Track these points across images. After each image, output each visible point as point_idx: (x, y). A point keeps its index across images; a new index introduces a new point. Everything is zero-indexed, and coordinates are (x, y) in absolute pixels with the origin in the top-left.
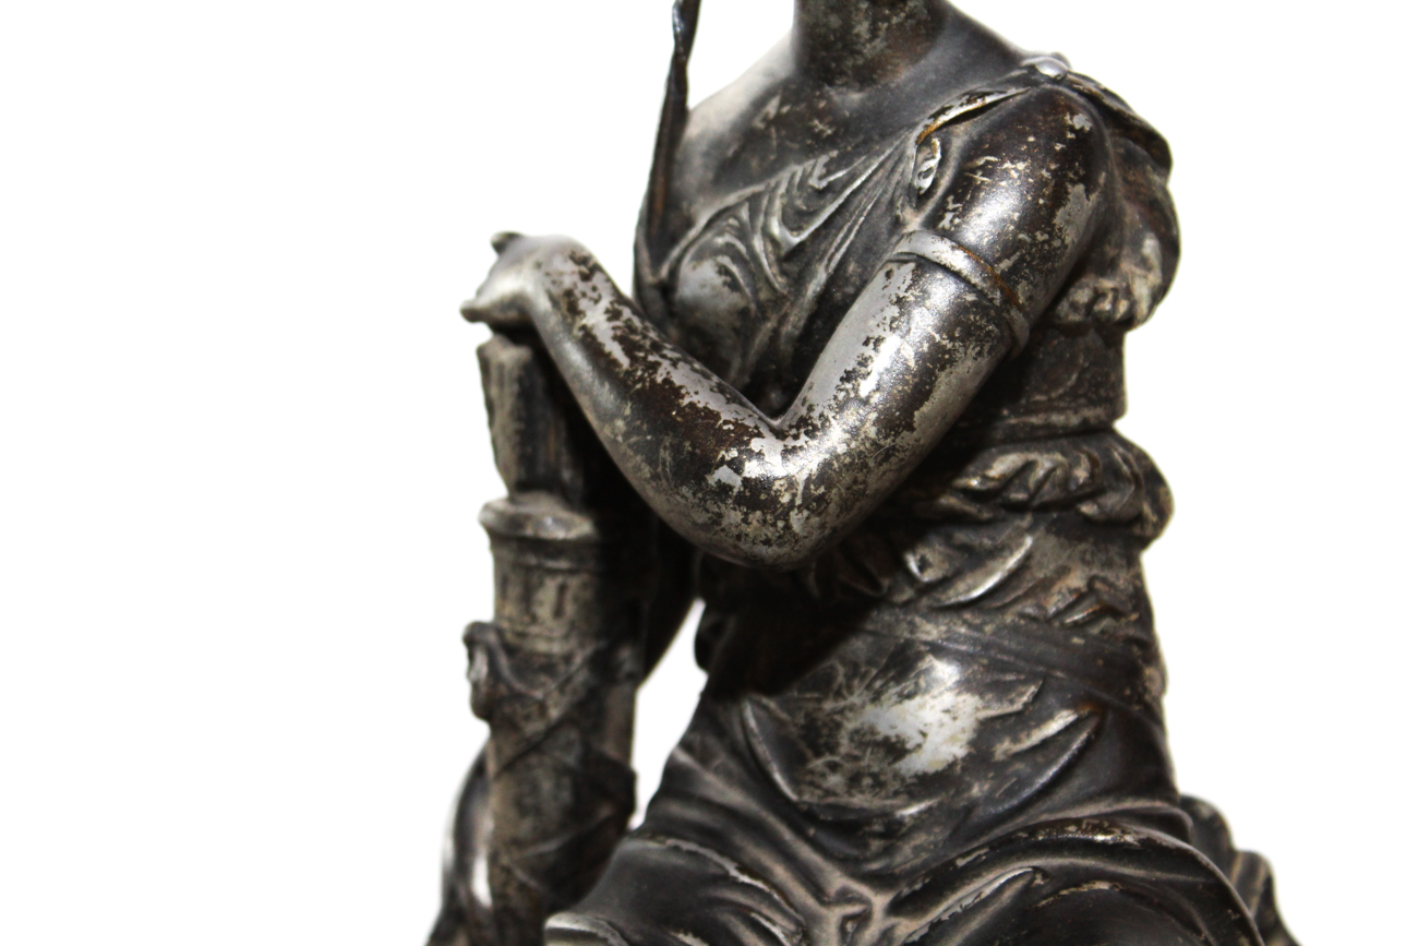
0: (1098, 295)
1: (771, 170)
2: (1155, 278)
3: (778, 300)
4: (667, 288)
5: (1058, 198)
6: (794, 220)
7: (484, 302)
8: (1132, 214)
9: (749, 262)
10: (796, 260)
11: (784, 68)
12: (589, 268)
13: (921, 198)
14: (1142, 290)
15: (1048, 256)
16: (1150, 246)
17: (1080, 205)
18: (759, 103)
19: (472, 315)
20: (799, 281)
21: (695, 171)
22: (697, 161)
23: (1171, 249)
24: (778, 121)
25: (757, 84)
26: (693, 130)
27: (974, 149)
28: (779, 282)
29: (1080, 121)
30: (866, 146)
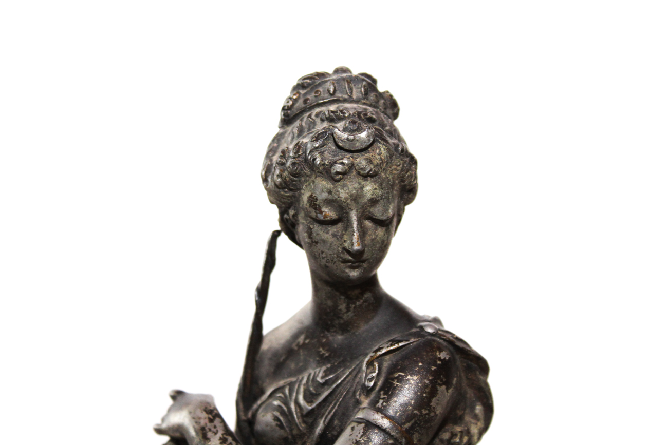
0: (453, 435)
1: (300, 371)
2: (481, 424)
3: (302, 435)
4: (251, 422)
5: (433, 393)
6: (309, 397)
7: (164, 426)
8: (470, 393)
9: (288, 414)
10: (311, 417)
11: (308, 320)
12: (213, 414)
13: (368, 391)
14: (474, 430)
15: (429, 420)
16: (479, 409)
17: (444, 395)
18: (296, 336)
19: (160, 431)
20: (312, 427)
21: (265, 367)
22: (266, 362)
23: (489, 410)
24: (303, 346)
25: (295, 327)
26: (265, 346)
27: (393, 369)
28: (302, 426)
29: (443, 355)
30: (344, 364)
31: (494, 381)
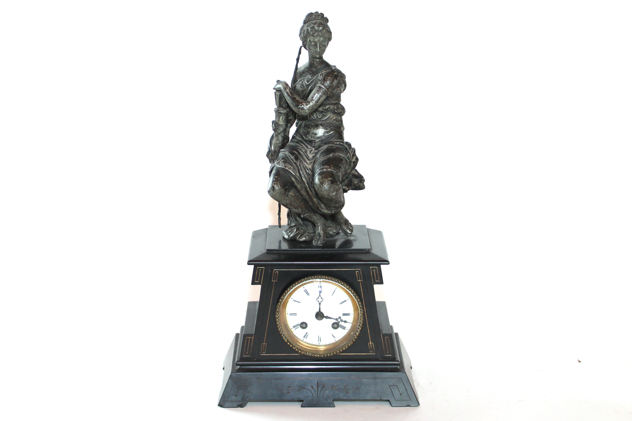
0: (337, 90)
1: (306, 76)
2: (344, 88)
3: (306, 89)
4: (295, 87)
5: (333, 81)
6: (308, 82)
7: (276, 87)
8: (341, 82)
9: (303, 85)
10: (308, 86)
11: (308, 65)
12: (287, 85)
13: (320, 80)
14: (342, 90)
15: (332, 86)
16: (343, 85)
17: (335, 82)
18: (305, 69)
19: (274, 89)
20: (308, 88)
21: (298, 75)
22: (298, 74)
23: (345, 86)
24: (307, 71)
25: (305, 67)
26: (298, 71)
27: (325, 76)
28: (306, 88)
29: (336, 73)
30: (315, 75)
31: (347, 80)
